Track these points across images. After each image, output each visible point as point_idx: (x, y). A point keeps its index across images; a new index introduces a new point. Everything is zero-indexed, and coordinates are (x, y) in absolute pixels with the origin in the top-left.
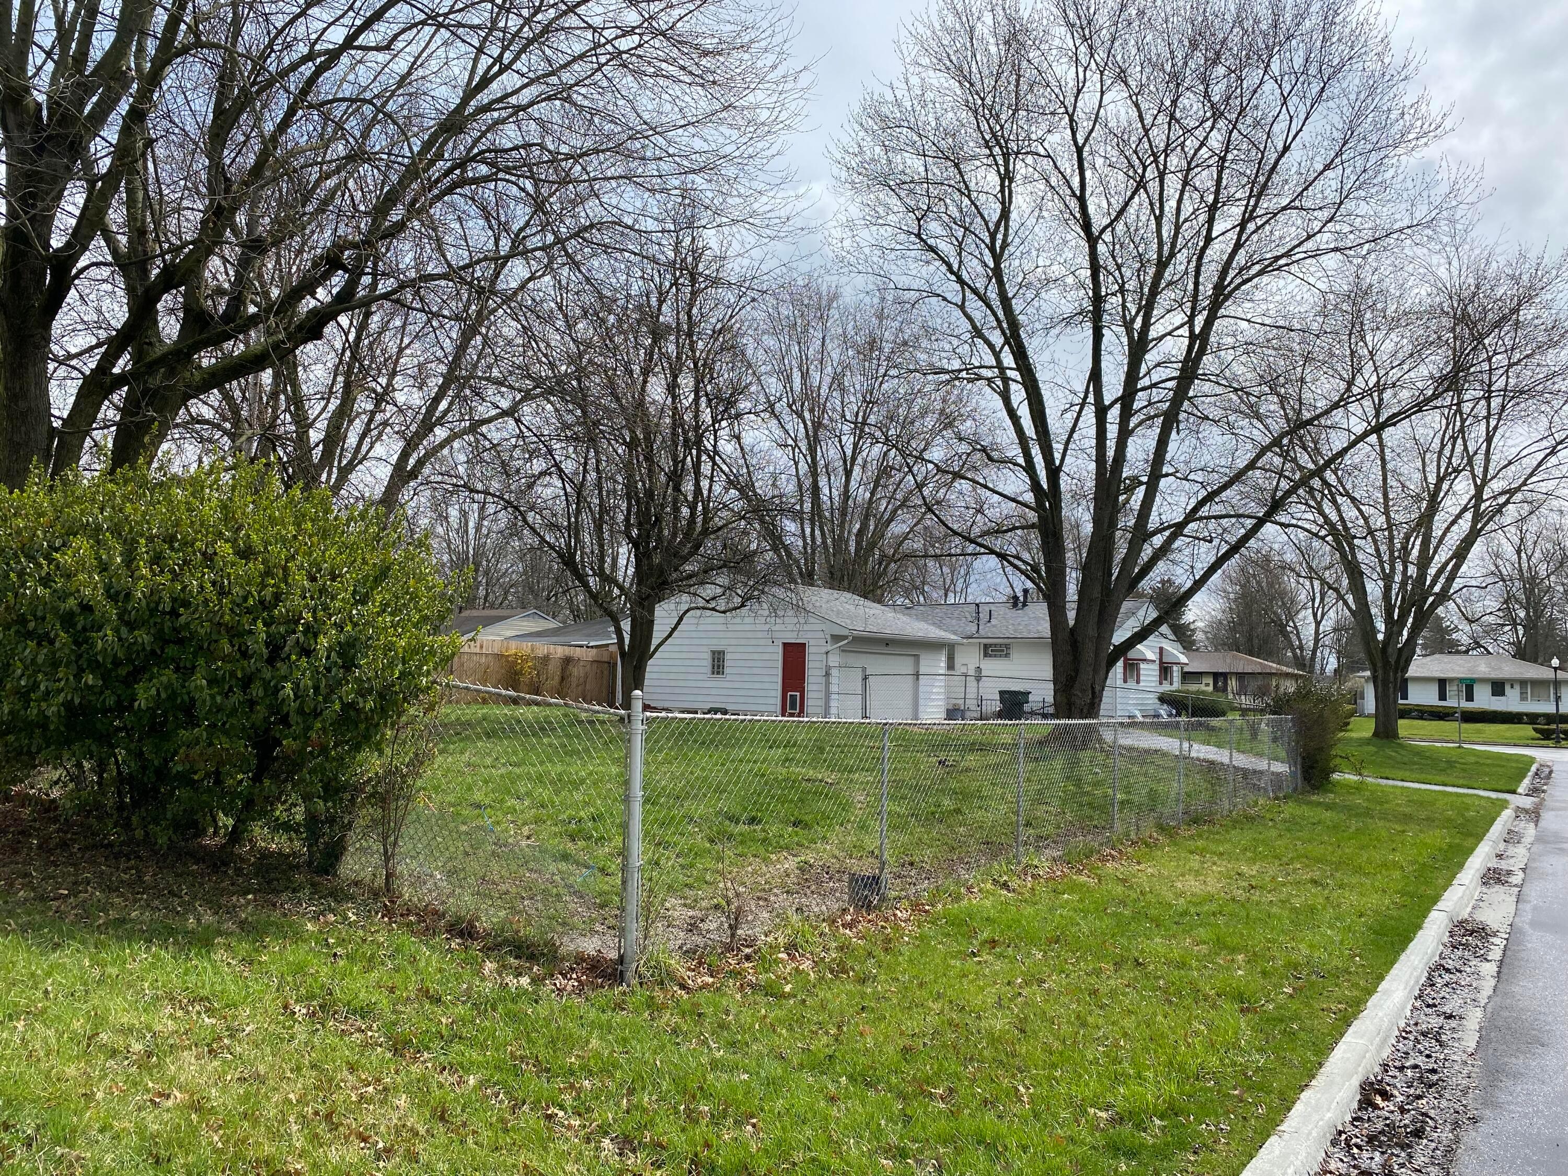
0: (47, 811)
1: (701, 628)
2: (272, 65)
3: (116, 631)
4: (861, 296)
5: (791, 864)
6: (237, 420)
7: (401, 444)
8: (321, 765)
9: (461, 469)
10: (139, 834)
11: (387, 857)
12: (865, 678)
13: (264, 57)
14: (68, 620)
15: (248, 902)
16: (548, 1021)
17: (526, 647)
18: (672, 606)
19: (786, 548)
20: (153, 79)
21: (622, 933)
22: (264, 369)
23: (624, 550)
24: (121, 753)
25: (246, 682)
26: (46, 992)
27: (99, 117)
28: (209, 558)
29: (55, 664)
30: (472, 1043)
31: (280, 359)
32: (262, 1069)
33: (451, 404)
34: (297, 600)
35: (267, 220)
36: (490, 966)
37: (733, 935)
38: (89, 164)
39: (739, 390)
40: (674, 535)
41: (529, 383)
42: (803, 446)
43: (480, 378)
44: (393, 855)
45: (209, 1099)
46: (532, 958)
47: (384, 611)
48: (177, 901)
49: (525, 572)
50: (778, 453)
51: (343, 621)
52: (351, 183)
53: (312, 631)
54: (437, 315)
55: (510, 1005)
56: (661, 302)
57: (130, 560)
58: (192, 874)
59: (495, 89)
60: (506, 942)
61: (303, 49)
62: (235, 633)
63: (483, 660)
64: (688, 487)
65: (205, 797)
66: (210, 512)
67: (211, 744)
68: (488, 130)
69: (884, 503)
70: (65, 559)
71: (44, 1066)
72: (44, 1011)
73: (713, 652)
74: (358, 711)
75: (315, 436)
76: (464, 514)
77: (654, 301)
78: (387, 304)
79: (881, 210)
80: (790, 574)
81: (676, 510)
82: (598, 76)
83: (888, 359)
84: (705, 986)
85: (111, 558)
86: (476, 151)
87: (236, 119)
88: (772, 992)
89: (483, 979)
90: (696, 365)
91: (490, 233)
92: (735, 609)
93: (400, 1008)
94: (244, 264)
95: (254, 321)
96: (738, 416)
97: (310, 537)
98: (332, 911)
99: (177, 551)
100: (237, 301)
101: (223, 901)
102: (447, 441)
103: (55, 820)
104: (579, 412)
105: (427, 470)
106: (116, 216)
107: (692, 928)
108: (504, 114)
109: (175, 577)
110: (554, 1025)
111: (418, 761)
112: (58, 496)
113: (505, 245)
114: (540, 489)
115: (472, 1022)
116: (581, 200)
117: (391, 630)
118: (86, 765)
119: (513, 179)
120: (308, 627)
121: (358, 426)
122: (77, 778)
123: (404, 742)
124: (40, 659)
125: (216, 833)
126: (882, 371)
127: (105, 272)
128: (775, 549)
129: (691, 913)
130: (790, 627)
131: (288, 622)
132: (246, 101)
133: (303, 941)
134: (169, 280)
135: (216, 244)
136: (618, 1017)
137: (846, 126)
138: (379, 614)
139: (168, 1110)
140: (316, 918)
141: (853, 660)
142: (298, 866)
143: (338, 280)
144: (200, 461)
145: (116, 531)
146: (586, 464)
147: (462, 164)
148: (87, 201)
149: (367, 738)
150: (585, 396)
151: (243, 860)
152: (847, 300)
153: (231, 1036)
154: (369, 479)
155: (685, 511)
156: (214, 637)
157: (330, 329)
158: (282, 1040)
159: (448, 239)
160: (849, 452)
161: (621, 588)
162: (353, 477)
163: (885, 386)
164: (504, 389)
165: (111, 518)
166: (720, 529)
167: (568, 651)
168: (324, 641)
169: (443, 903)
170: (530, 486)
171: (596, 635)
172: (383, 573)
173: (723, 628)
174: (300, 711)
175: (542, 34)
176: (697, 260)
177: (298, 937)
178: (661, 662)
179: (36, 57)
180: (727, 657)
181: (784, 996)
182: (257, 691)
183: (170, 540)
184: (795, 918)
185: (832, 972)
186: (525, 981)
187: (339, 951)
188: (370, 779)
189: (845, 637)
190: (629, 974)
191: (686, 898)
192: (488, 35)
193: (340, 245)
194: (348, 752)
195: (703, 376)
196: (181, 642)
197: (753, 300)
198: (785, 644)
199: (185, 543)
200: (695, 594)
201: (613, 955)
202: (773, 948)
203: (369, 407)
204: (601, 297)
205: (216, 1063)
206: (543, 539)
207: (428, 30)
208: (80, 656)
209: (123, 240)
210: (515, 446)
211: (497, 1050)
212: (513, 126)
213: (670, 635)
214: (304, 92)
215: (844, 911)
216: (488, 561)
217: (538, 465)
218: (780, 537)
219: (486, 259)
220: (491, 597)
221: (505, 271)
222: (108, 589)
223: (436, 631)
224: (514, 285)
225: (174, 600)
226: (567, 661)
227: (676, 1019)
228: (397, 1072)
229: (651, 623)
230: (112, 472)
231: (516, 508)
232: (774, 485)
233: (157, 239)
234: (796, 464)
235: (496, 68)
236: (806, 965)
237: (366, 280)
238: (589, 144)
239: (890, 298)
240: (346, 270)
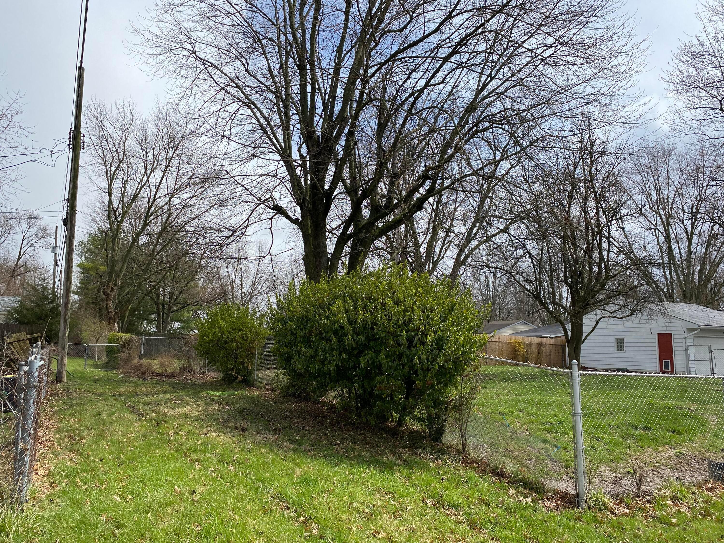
0: (332, 408)
1: (609, 327)
2: (398, 102)
3: (352, 336)
4: (689, 146)
5: (671, 453)
6: (392, 247)
7: (458, 250)
8: (431, 392)
9: (484, 258)
10: (364, 419)
11: (462, 436)
12: (711, 352)
13: (395, 98)
14: (336, 332)
15: (406, 452)
16: (542, 521)
17: (520, 338)
18: (592, 316)
19: (655, 282)
20: (356, 118)
21: (577, 482)
22: (401, 225)
23: (565, 290)
24: (356, 386)
25: (400, 356)
26: (334, 483)
27: (338, 137)
28: (383, 305)
29: (332, 350)
30: (505, 527)
31: (407, 220)
32: (415, 527)
33: (478, 230)
34: (418, 321)
35: (399, 164)
36: (512, 491)
37: (639, 489)
38: (336, 155)
39: (619, 205)
40: (590, 281)
41: (513, 216)
42: (661, 228)
43: (490, 216)
44: (465, 435)
45: (394, 537)
46: (532, 489)
47: (453, 324)
48: (379, 449)
49: (517, 303)
50: (646, 233)
51: (437, 329)
52: (431, 142)
53: (425, 334)
54: (470, 192)
55: (523, 511)
56: (575, 168)
57: (355, 308)
58: (384, 438)
59: (490, 88)
60: (519, 480)
61: (409, 91)
62: (395, 336)
63: (500, 345)
64: (596, 256)
65: (387, 405)
66: (383, 286)
67: (388, 383)
68: (487, 107)
69: (714, 254)
70: (334, 308)
71: (334, 514)
72: (334, 490)
73: (617, 339)
74: (446, 369)
75: (422, 250)
76: (487, 278)
77: (571, 168)
78: (449, 191)
79: (696, 100)
80: (658, 296)
81: (591, 268)
82: (536, 71)
83: (709, 177)
84: (624, 514)
85: (349, 307)
86: (483, 116)
87: (386, 126)
88: (663, 521)
89: (509, 497)
90: (595, 195)
91: (491, 151)
92: (628, 316)
93: (472, 506)
94: (392, 183)
95: (396, 206)
96: (621, 218)
97: (421, 294)
98: (440, 459)
99: (372, 303)
100: (390, 199)
101: (397, 450)
102: (477, 246)
103: (335, 412)
104: (537, 226)
105: (469, 260)
106: (346, 173)
107: (615, 482)
108: (494, 98)
109: (372, 314)
110: (545, 524)
111: (473, 392)
112: (331, 284)
113: (498, 155)
114: (521, 263)
115: (505, 517)
116: (531, 129)
117: (457, 333)
118: (345, 390)
119: (500, 126)
120: (423, 332)
121: (440, 243)
122: (341, 395)
123: (466, 384)
124: (327, 347)
125: (392, 421)
126: (705, 183)
127: (344, 195)
128: (648, 283)
129: (614, 475)
130: (661, 325)
131: (415, 330)
132: (389, 117)
133: (430, 471)
134: (365, 196)
135: (380, 178)
136: (579, 524)
137: (671, 63)
138: (451, 326)
139: (379, 539)
140: (433, 461)
141: (702, 341)
142: (425, 437)
143: (428, 184)
144: (379, 265)
145: (350, 296)
146: (542, 250)
147: (477, 124)
148: (336, 169)
149: (450, 381)
150: (540, 218)
151: (403, 433)
152: (681, 149)
153: (402, 510)
154: (445, 266)
155: (595, 268)
156: (387, 338)
157: (426, 205)
158: (422, 515)
159: (473, 157)
160: (689, 228)
161: (565, 308)
162: (438, 266)
163: (707, 192)
164: (501, 220)
165: (349, 291)
166: (615, 276)
167: (540, 340)
168: (429, 338)
169: (489, 459)
170: (516, 263)
171: (554, 332)
172: (452, 308)
173: (622, 326)
174: (422, 369)
175: (508, 59)
176: (592, 145)
177: (427, 469)
178: (588, 345)
179: (317, 118)
180: (625, 341)
181: (672, 525)
182: (404, 360)
183: (369, 299)
184: (676, 483)
185: (701, 514)
186: (529, 500)
187: (444, 477)
188: (453, 400)
189: (696, 329)
190: (582, 503)
191: (611, 467)
192: (484, 66)
193: (427, 170)
194: (443, 387)
195: (600, 201)
196: (375, 340)
197: (625, 159)
198: (659, 334)
199: (375, 300)
200: (604, 310)
201: (573, 492)
202: (664, 498)
203: (444, 235)
204: (545, 171)
205: (397, 522)
206: (524, 287)
207: (459, 70)
208: (340, 347)
209: (349, 182)
210: (508, 245)
211: (518, 533)
212: (499, 102)
213: (592, 331)
214: (410, 109)
215: (707, 481)
216: (499, 298)
217: (520, 252)
218: (651, 278)
219: (490, 163)
220: (502, 315)
221: (499, 167)
222: (348, 320)
223: (476, 332)
224: (504, 172)
225: (372, 323)
226: (540, 345)
227: (609, 529)
228: (472, 536)
229: (582, 325)
230: (348, 273)
231: (510, 274)
232: (645, 250)
233: (360, 180)
234: (657, 238)
235: (489, 79)
236: (685, 509)
237: (439, 182)
238: (534, 102)
239: (707, 144)
240: (430, 179)
